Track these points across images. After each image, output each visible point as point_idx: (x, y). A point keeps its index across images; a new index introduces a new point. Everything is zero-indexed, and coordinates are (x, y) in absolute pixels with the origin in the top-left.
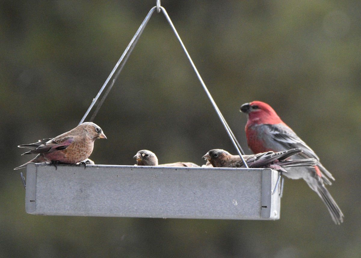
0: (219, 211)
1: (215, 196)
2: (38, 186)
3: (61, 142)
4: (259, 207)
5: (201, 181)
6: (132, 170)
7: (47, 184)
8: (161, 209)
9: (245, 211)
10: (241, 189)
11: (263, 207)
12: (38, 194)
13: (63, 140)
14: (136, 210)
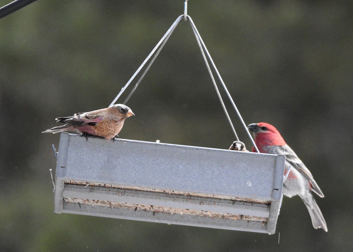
0: (233, 191)
1: (231, 176)
2: (69, 153)
3: (93, 118)
4: (271, 189)
5: (219, 161)
6: (156, 146)
7: (78, 153)
8: (181, 184)
9: (257, 192)
10: (256, 171)
11: (274, 189)
12: (68, 162)
13: (95, 117)
14: (158, 183)
